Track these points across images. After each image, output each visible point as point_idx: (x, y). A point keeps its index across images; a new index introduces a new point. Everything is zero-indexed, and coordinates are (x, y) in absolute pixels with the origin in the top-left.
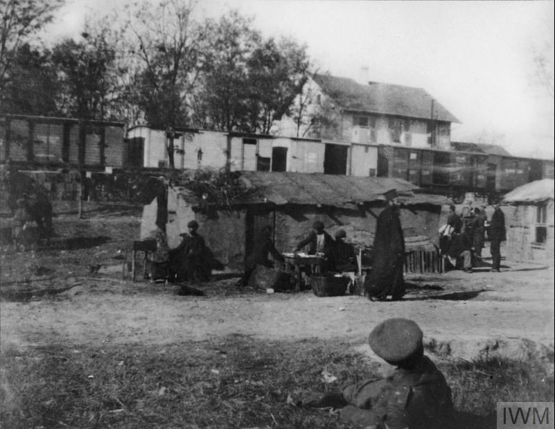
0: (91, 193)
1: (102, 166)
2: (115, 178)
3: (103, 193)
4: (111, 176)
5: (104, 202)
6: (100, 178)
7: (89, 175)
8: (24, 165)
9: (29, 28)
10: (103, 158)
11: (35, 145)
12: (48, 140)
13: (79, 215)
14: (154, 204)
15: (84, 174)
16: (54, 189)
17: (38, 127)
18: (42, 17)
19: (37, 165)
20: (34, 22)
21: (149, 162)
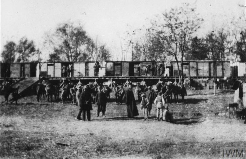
0: (219, 86)
1: (223, 77)
2: (228, 81)
3: (224, 86)
4: (226, 81)
5: (224, 89)
6: (222, 81)
7: (218, 80)
8: (195, 78)
9: (193, 31)
10: (223, 74)
11: (199, 71)
12: (203, 69)
13: (214, 94)
14: (238, 90)
15: (216, 80)
16: (206, 85)
17: (199, 64)
18: (197, 27)
19: (200, 77)
20: (194, 29)
21: (240, 75)
